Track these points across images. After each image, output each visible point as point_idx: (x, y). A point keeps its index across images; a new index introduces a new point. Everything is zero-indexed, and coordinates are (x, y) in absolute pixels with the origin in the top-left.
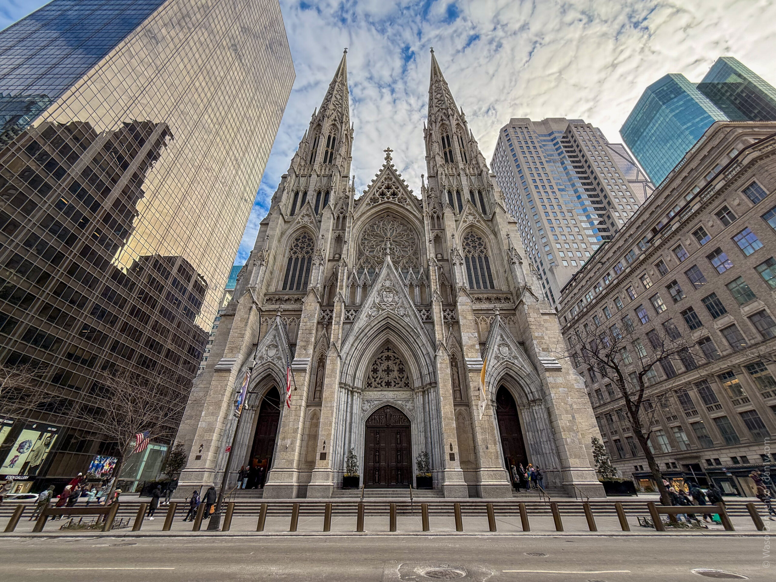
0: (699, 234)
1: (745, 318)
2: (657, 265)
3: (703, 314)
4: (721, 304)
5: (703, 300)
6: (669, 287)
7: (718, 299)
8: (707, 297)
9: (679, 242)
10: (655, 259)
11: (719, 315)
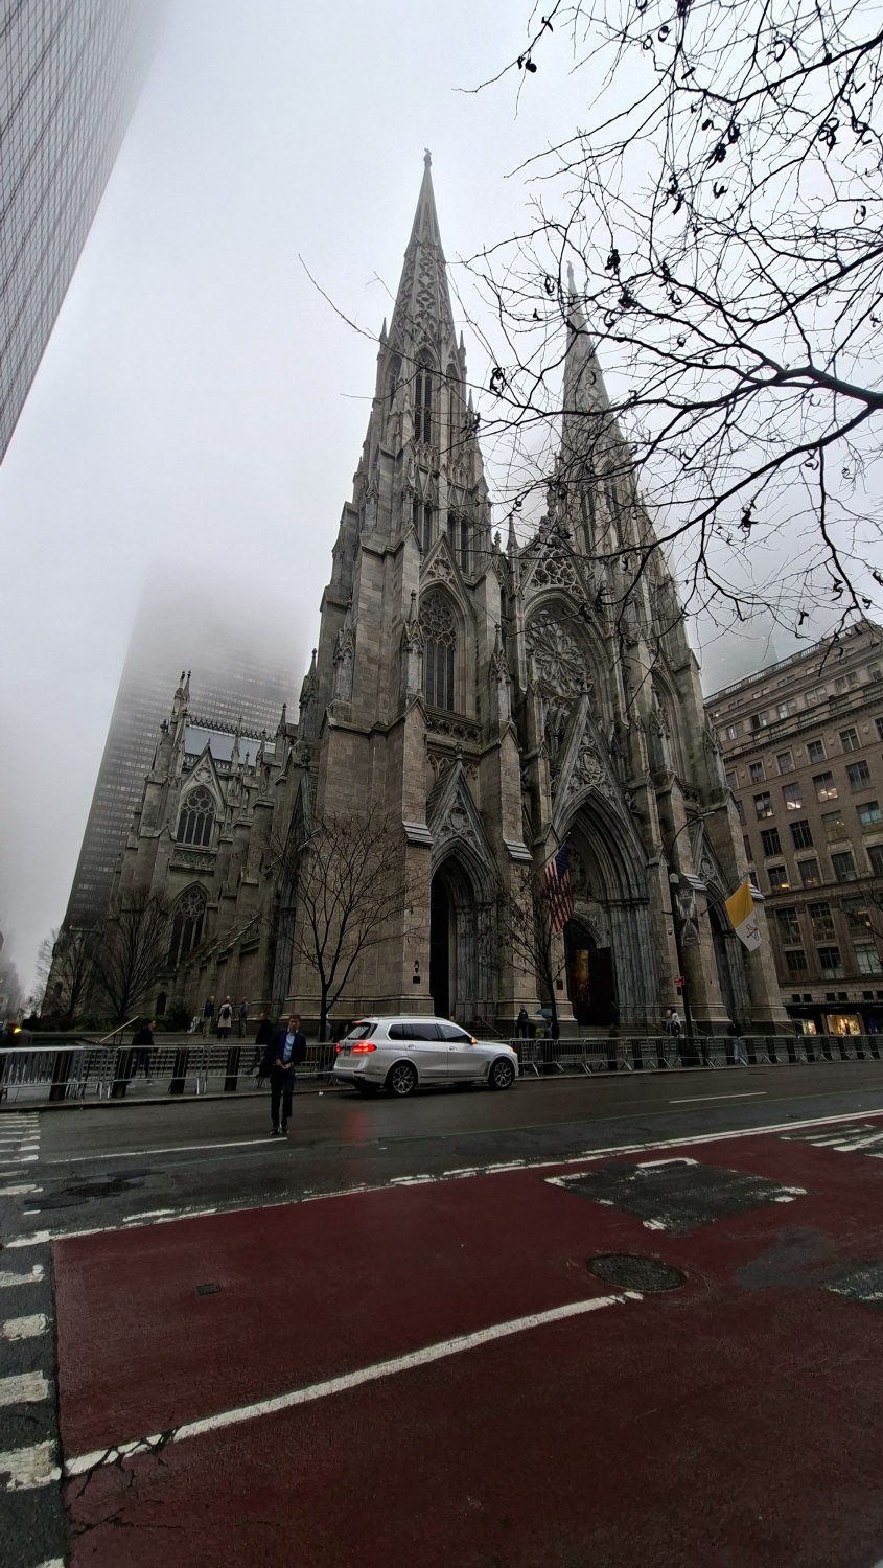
0: (815, 747)
1: (829, 856)
2: (752, 768)
3: (786, 839)
4: (809, 834)
5: (792, 826)
6: (757, 798)
7: (808, 829)
8: (797, 824)
9: (789, 750)
10: (753, 758)
11: (802, 846)
